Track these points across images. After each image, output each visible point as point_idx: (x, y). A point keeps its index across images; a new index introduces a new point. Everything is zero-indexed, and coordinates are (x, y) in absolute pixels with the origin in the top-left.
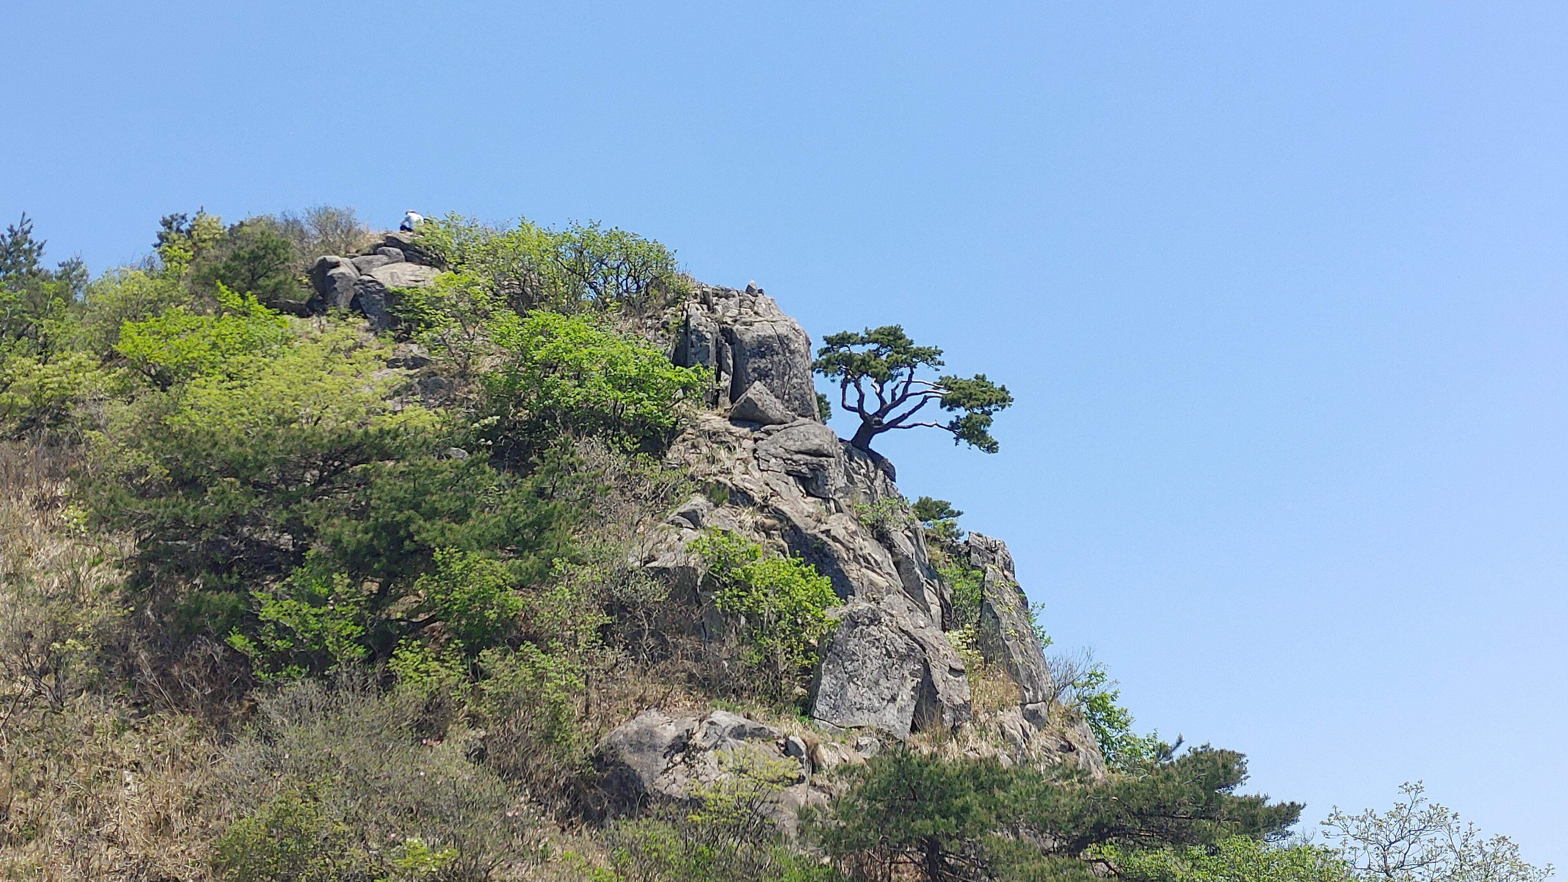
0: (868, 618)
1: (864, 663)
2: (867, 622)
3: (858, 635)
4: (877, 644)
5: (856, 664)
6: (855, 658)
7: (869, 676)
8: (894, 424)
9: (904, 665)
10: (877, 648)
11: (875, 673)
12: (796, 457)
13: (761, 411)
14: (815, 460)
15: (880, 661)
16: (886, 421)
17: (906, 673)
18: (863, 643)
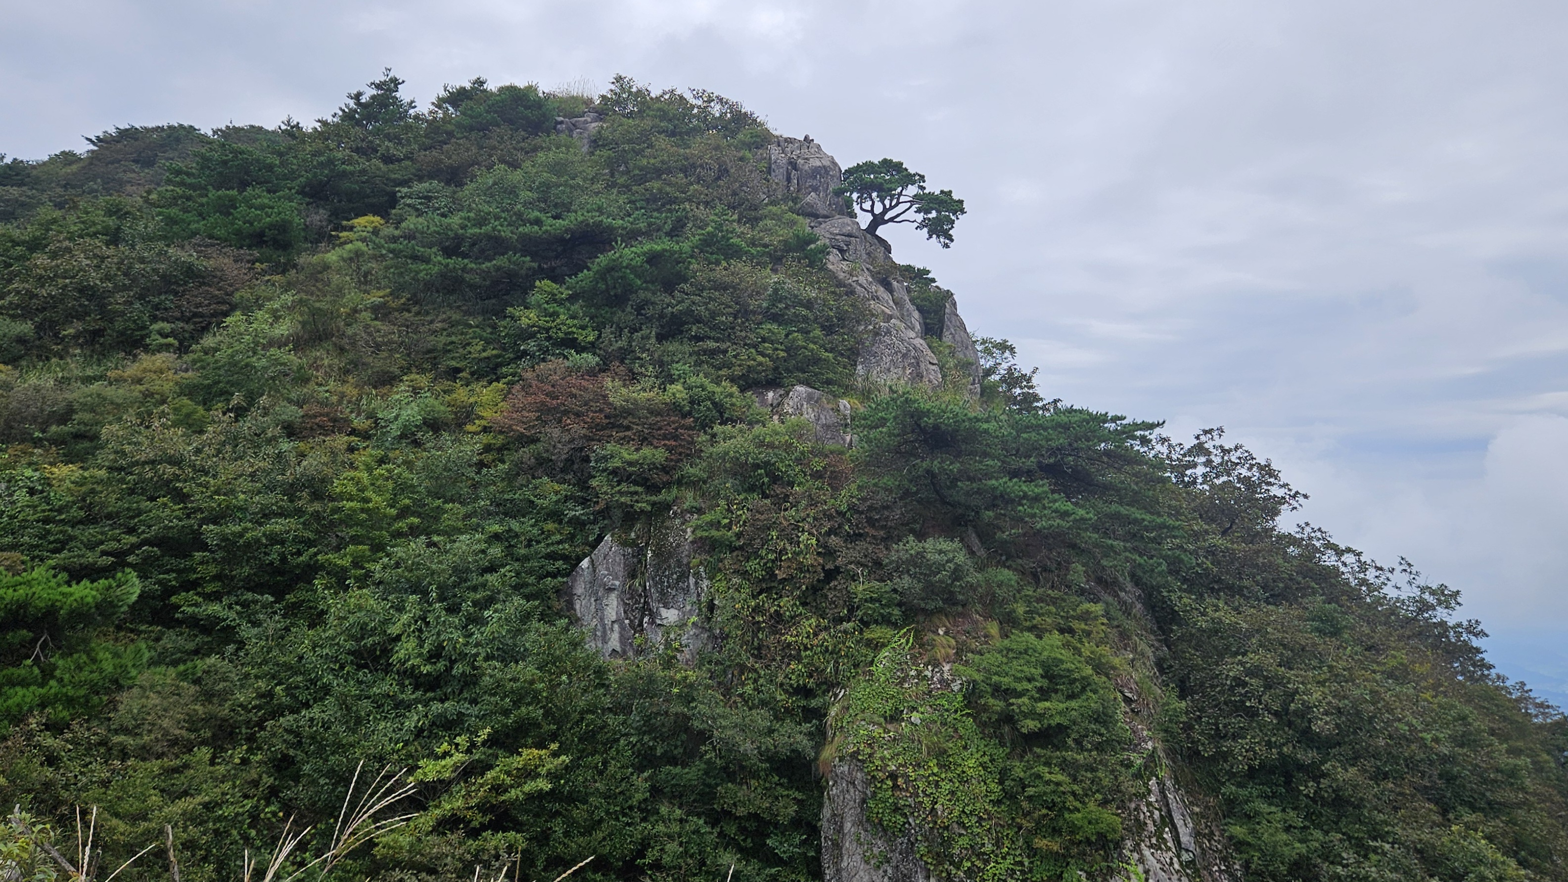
4: (889, 347)
6: (876, 355)
8: (892, 220)
12: (838, 237)
13: (816, 210)
14: (847, 239)
16: (887, 217)
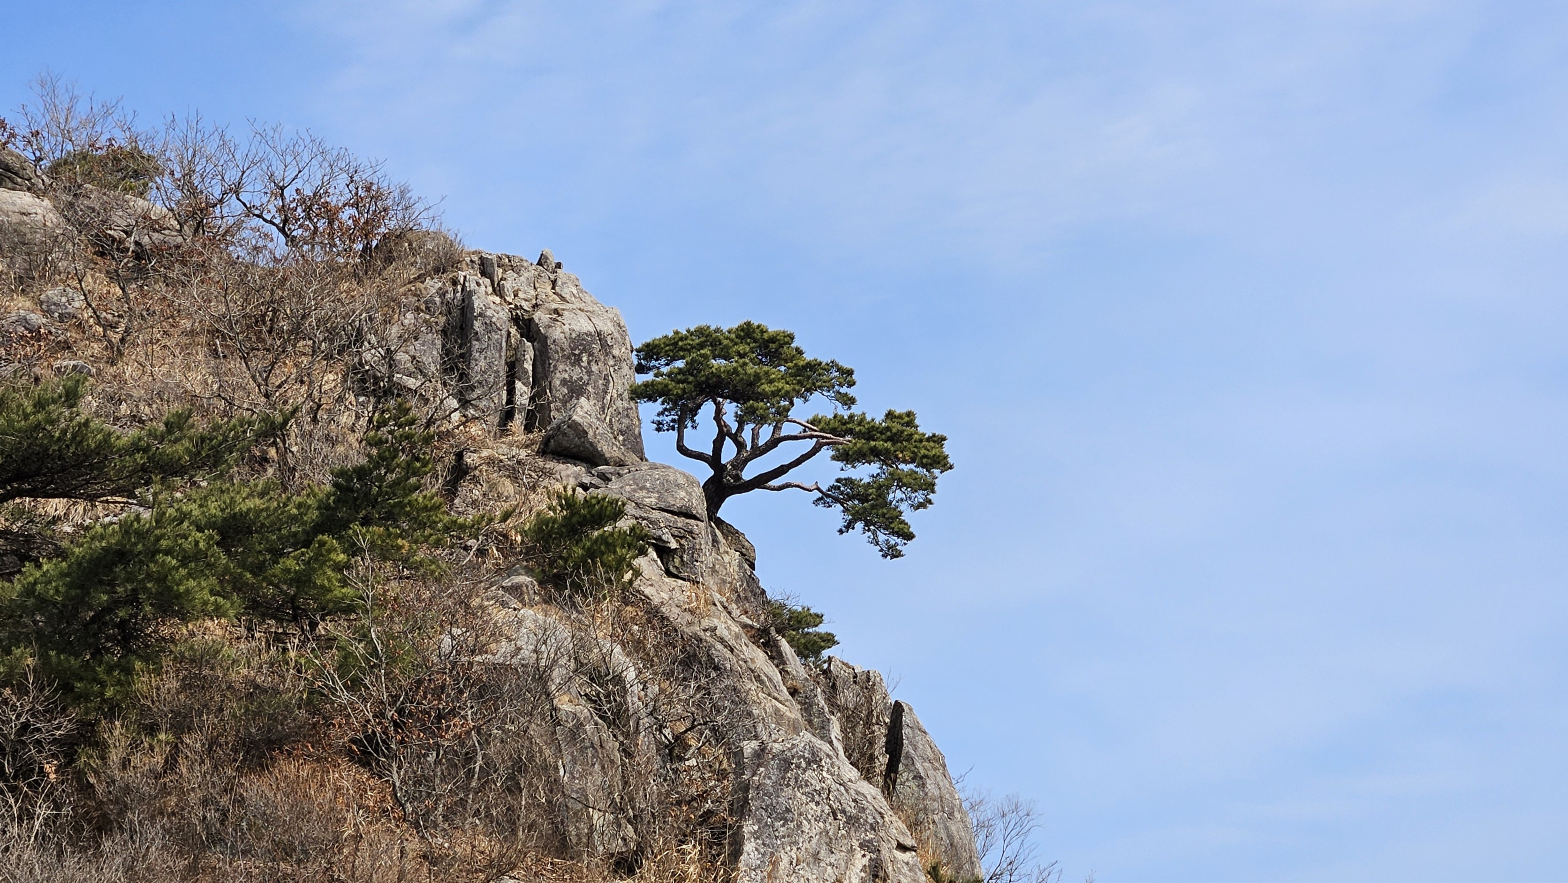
0: (805, 759)
1: (799, 826)
2: (804, 765)
3: (792, 783)
4: (817, 798)
5: (792, 825)
6: (789, 816)
7: (807, 845)
8: (761, 482)
9: (852, 833)
10: (817, 804)
11: (814, 841)
13: (591, 444)
15: (821, 824)
16: (746, 475)
17: (856, 844)
18: (799, 795)
